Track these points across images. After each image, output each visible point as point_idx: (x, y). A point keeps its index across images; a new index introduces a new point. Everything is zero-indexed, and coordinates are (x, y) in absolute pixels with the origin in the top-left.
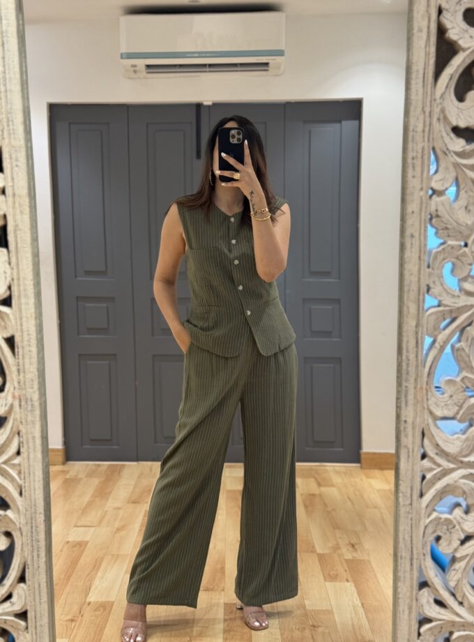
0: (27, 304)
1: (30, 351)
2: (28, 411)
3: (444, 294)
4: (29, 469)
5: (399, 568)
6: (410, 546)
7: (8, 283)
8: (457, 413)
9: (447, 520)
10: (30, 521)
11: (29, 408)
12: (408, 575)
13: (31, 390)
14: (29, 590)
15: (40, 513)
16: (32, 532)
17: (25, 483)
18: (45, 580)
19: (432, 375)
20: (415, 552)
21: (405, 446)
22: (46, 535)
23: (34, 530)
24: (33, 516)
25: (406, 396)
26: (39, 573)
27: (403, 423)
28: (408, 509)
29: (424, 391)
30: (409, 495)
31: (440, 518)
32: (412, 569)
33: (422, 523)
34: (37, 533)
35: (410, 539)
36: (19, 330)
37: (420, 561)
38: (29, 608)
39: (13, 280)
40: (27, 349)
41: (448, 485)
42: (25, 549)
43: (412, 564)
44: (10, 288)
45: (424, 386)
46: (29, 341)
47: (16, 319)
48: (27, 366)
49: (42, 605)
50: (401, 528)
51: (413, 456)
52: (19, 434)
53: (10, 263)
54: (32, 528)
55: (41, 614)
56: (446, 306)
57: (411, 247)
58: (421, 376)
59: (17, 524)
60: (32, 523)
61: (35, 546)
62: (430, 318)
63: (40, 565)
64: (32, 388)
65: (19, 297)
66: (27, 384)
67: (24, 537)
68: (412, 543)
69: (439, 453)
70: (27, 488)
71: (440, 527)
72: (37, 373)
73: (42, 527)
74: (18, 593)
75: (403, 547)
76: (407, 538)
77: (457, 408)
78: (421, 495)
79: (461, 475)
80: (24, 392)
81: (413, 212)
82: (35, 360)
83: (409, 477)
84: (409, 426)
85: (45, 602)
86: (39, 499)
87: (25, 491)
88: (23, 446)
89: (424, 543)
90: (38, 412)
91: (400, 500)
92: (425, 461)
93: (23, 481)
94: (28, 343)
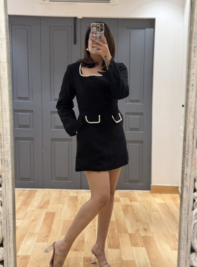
0: (6, 115)
1: (7, 137)
2: (5, 166)
4: (6, 193)
5: (181, 243)
6: (187, 233)
10: (5, 218)
12: (185, 247)
13: (7, 156)
14: (5, 250)
15: (11, 214)
16: (7, 223)
17: (3, 200)
18: (12, 246)
20: (189, 236)
21: (186, 186)
22: (13, 225)
24: (7, 215)
25: (187, 162)
26: (10, 243)
27: (185, 175)
28: (186, 216)
30: (187, 209)
32: (187, 244)
33: (193, 222)
34: (9, 224)
35: (187, 230)
37: (192, 240)
38: (4, 259)
40: (5, 136)
42: (3, 231)
43: (187, 242)
46: (6, 132)
48: (5, 144)
49: (11, 258)
50: (183, 224)
51: (189, 190)
54: (7, 221)
55: (10, 262)
57: (192, 91)
58: (195, 153)
60: (7, 219)
61: (8, 230)
63: (10, 239)
66: (5, 153)
67: (3, 226)
68: (188, 232)
70: (4, 203)
72: (10, 148)
73: (11, 221)
75: (184, 234)
76: (186, 230)
78: (193, 209)
80: (4, 157)
81: (194, 74)
82: (9, 142)
83: (187, 201)
84: (188, 176)
85: (12, 256)
86: (10, 208)
87: (4, 204)
88: (3, 183)
89: (194, 232)
90: (10, 166)
91: (183, 211)
92: (195, 193)
93: (3, 199)
94: (6, 134)
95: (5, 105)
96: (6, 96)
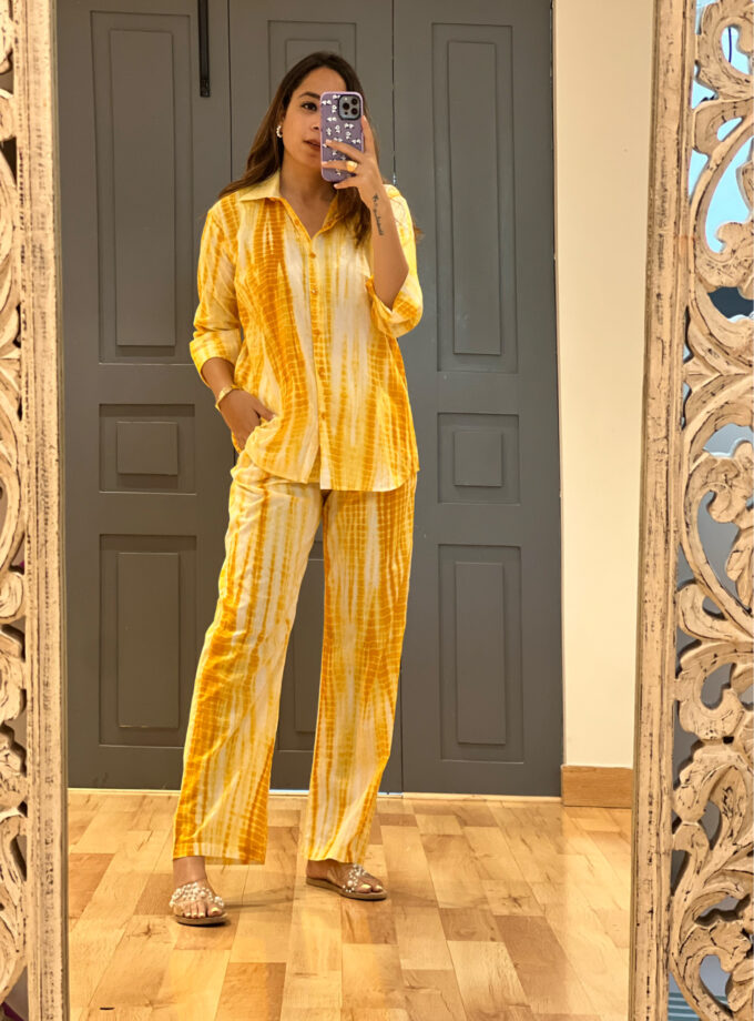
0: (38, 83)
1: (40, 165)
2: (35, 269)
3: (724, 78)
4: (35, 369)
5: (647, 549)
6: (664, 510)
7: (7, 48)
8: (744, 281)
9: (724, 463)
10: (34, 460)
11: (37, 264)
12: (660, 561)
13: (40, 233)
14: (30, 580)
15: (51, 447)
16: (37, 478)
17: (27, 392)
18: (56, 565)
19: (702, 215)
20: (672, 519)
21: (659, 338)
22: (59, 487)
23: (39, 476)
24: (40, 450)
25: (660, 252)
26: (47, 552)
27: (654, 298)
28: (662, 445)
29: (690, 243)
30: (663, 423)
31: (715, 461)
32: (666, 550)
33: (683, 470)
34: (46, 481)
35: (664, 497)
36: (25, 127)
37: (681, 536)
38: (27, 613)
39: (16, 41)
40: (36, 160)
41: (727, 403)
42: (25, 509)
43: (667, 541)
44: (9, 56)
45: (690, 234)
46: (40, 148)
47: (20, 109)
48: (36, 190)
49: (50, 609)
50: (651, 480)
51: (671, 352)
52: (18, 308)
53: (11, 16)
54: (37, 471)
55: (47, 625)
56: (727, 96)
58: (686, 216)
59: (14, 464)
60: (37, 463)
61: (42, 504)
62: (700, 116)
63: (49, 539)
64: (43, 229)
65: (26, 71)
66: (35, 219)
67: (23, 486)
68: (666, 504)
69: (713, 349)
70: (30, 403)
71: (713, 476)
72: (51, 204)
73: (53, 473)
74: (10, 588)
75: (653, 513)
76: (661, 496)
77: (743, 271)
79: (748, 387)
80: (30, 234)
82: (49, 180)
83: (663, 391)
84: (666, 302)
85: (55, 602)
86: (49, 422)
87: (27, 407)
88: (25, 329)
89: (687, 504)
90: (51, 271)
91: (650, 431)
92: (690, 363)
93: (24, 389)
94: (39, 151)
95: (36, 51)
96: (41, 16)
